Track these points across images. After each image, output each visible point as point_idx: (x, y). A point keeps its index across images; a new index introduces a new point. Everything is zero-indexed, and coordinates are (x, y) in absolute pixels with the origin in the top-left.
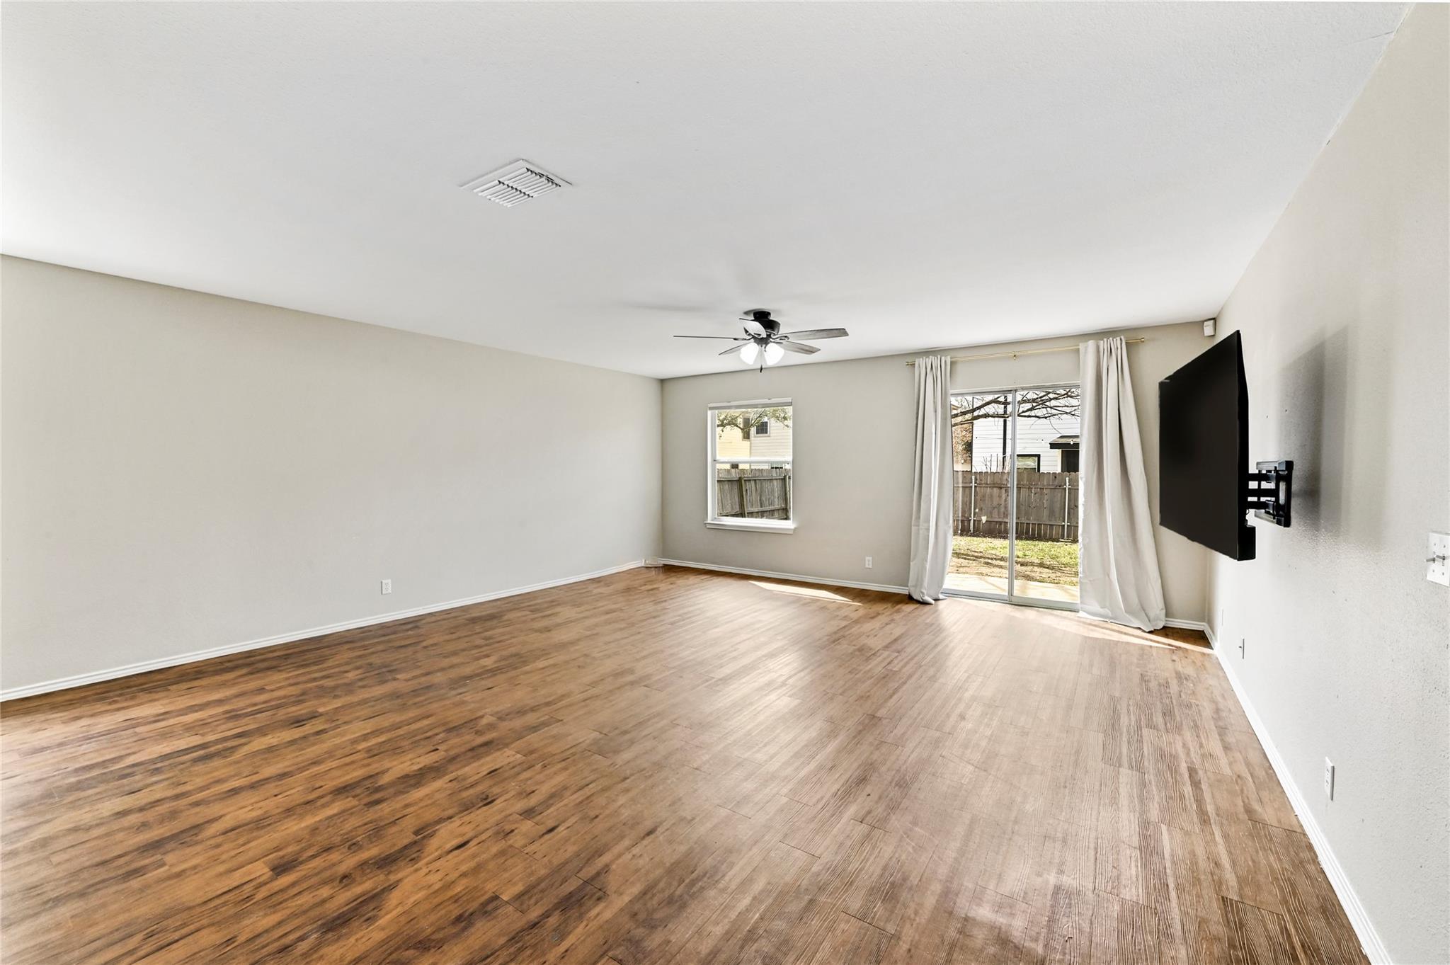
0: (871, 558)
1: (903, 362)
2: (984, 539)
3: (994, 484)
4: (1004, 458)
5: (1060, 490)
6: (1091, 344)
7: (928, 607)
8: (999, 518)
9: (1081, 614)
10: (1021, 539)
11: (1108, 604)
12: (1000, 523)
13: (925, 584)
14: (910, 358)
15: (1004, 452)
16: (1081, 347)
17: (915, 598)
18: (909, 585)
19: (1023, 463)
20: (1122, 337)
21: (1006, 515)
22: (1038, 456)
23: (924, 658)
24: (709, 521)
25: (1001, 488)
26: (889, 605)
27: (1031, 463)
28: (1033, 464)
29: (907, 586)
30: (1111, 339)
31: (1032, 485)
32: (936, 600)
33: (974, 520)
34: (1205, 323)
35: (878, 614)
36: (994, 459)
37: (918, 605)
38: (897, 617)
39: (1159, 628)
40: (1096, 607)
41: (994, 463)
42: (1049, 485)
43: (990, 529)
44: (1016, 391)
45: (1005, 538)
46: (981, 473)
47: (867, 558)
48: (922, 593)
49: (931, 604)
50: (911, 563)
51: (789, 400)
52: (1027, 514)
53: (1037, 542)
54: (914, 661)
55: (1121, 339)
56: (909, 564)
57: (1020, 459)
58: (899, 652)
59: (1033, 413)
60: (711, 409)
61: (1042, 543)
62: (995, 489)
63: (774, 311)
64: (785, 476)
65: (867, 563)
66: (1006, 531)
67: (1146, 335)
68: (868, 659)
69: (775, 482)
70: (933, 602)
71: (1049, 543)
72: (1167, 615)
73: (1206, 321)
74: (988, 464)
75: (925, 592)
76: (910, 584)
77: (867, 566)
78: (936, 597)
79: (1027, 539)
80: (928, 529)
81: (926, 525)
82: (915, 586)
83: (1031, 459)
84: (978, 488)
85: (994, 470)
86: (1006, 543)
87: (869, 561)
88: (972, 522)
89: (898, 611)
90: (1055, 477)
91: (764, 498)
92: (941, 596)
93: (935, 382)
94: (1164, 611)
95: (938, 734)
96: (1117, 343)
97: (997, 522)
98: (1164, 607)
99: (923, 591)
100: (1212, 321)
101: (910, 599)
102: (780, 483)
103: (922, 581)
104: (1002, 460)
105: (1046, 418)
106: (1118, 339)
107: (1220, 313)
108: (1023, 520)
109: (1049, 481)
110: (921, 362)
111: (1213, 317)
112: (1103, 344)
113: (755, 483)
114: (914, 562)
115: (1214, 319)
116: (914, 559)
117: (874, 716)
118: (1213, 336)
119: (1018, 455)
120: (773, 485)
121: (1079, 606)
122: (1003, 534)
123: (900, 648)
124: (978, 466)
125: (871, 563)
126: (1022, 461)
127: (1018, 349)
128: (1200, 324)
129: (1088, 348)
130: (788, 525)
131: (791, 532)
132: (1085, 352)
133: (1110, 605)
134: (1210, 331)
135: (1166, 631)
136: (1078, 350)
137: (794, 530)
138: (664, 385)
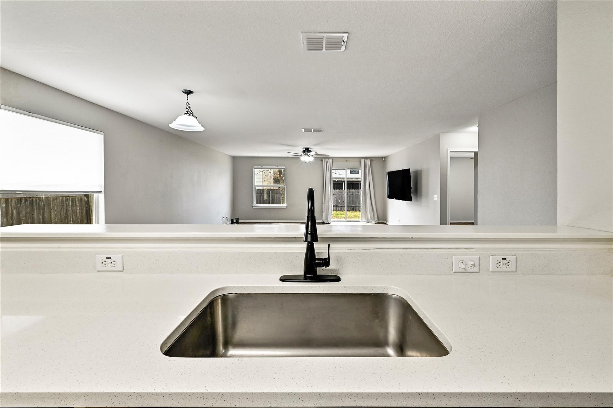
1: (320, 159)
6: (363, 160)
16: (361, 160)
17: (325, 222)
24: (254, 206)
40: (365, 220)
50: (323, 214)
51: (284, 167)
60: (255, 168)
63: (310, 148)
67: (374, 159)
72: (378, 220)
75: (328, 221)
78: (331, 222)
81: (328, 203)
82: (325, 219)
93: (329, 166)
96: (368, 160)
98: (378, 218)
100: (384, 158)
110: (325, 160)
112: (366, 160)
116: (324, 212)
127: (347, 159)
128: (382, 158)
129: (363, 161)
130: (285, 205)
131: (285, 208)
132: (362, 161)
133: (367, 219)
134: (384, 160)
135: (378, 223)
136: (360, 161)
137: (286, 207)
138: (235, 159)
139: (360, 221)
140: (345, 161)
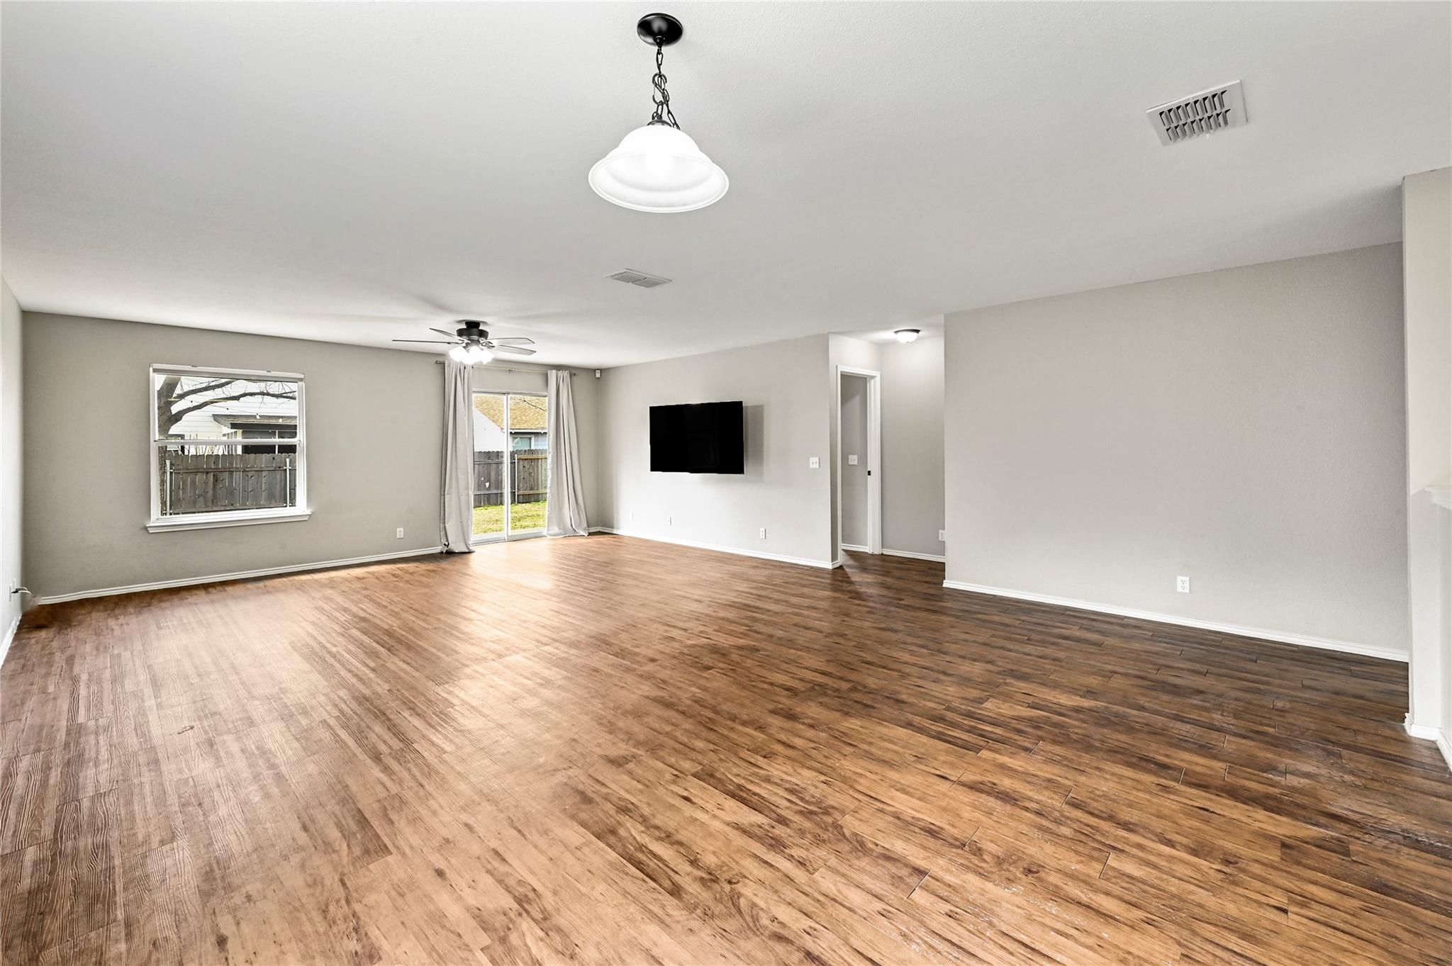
0: (402, 529)
1: (433, 360)
6: (554, 371)
9: (548, 537)
14: (439, 358)
16: (549, 372)
20: (568, 371)
24: (152, 523)
30: (563, 371)
40: (556, 530)
44: (509, 394)
47: (398, 529)
51: (302, 376)
63: (485, 323)
65: (398, 533)
77: (398, 537)
87: (400, 532)
93: (463, 380)
94: (587, 525)
96: (566, 373)
98: (587, 522)
100: (599, 371)
112: (560, 373)
118: (601, 378)
125: (402, 533)
127: (511, 366)
128: (594, 370)
129: (553, 375)
131: (306, 519)
133: (564, 526)
136: (547, 375)
137: (310, 515)
139: (545, 534)
140: (506, 371)
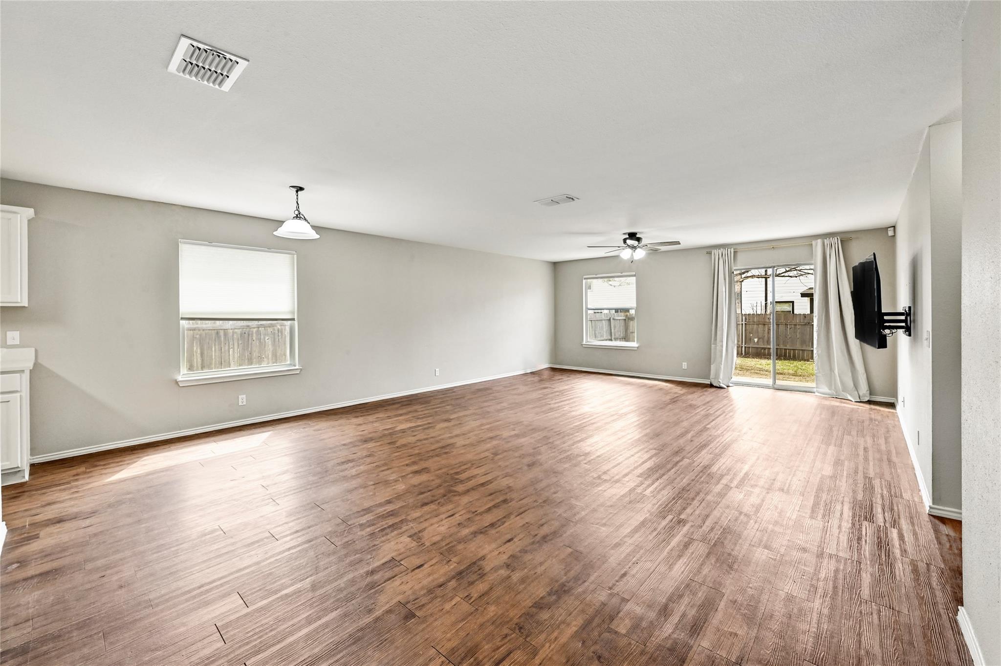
0: (686, 363)
1: (705, 251)
2: (753, 360)
3: (759, 322)
4: (766, 304)
5: (809, 326)
6: (819, 241)
7: (722, 390)
8: (764, 345)
9: (816, 394)
10: (781, 360)
11: (833, 388)
12: (765, 349)
13: (721, 377)
14: (708, 250)
15: (766, 300)
16: (814, 243)
17: (714, 385)
18: (711, 378)
19: (781, 308)
20: (838, 237)
21: (768, 342)
22: (793, 302)
23: (726, 409)
24: (584, 343)
25: (764, 325)
26: (700, 388)
27: (787, 308)
28: (789, 308)
29: (709, 379)
30: (831, 238)
31: (788, 322)
32: (728, 386)
33: (745, 347)
34: (889, 229)
35: (695, 392)
36: (759, 305)
37: (717, 389)
38: (706, 393)
39: (864, 401)
40: (826, 390)
41: (759, 308)
42: (801, 322)
43: (757, 353)
44: (774, 267)
45: (769, 358)
46: (749, 315)
47: (683, 363)
48: (719, 382)
49: (725, 388)
50: (712, 366)
51: (633, 273)
52: (785, 343)
53: (792, 362)
54: (721, 410)
55: (837, 239)
56: (710, 367)
57: (778, 305)
58: (711, 407)
59: (786, 274)
60: (585, 279)
61: (796, 362)
62: (760, 325)
63: (638, 232)
64: (610, 318)
65: (683, 366)
66: (769, 355)
67: (853, 236)
68: (695, 409)
69: (604, 321)
70: (726, 387)
71: (802, 362)
72: (871, 394)
73: (889, 228)
74: (755, 308)
75: (721, 381)
76: (711, 376)
77: (683, 368)
78: (727, 385)
79: (785, 359)
80: (722, 346)
81: (721, 343)
82: (715, 378)
83: (787, 304)
84: (747, 326)
85: (759, 312)
86: (770, 362)
87: (685, 365)
88: (744, 347)
89: (706, 391)
90: (805, 317)
91: (597, 332)
92: (730, 385)
93: (724, 263)
94: (868, 392)
95: (738, 433)
96: (835, 240)
97: (762, 348)
98: (868, 389)
99: (720, 380)
100: (893, 228)
101: (711, 386)
102: (607, 322)
103: (719, 375)
104: (764, 306)
105: (796, 277)
106: (836, 238)
107: (896, 222)
108: (782, 347)
109: (801, 319)
110: (716, 252)
111: (893, 225)
112: (827, 241)
113: (592, 322)
114: (714, 365)
115: (894, 227)
116: (713, 363)
117: (706, 428)
118: (894, 236)
119: (776, 302)
120: (603, 324)
121: (815, 390)
122: (767, 356)
123: (711, 405)
124: (747, 310)
125: (686, 366)
126: (780, 306)
127: (774, 244)
128: (886, 229)
129: (817, 243)
130: (634, 344)
131: (636, 349)
132: (816, 245)
133: (835, 388)
134: (891, 233)
135: (869, 402)
136: (812, 245)
137: (638, 348)
138: (556, 266)
140: (769, 249)
